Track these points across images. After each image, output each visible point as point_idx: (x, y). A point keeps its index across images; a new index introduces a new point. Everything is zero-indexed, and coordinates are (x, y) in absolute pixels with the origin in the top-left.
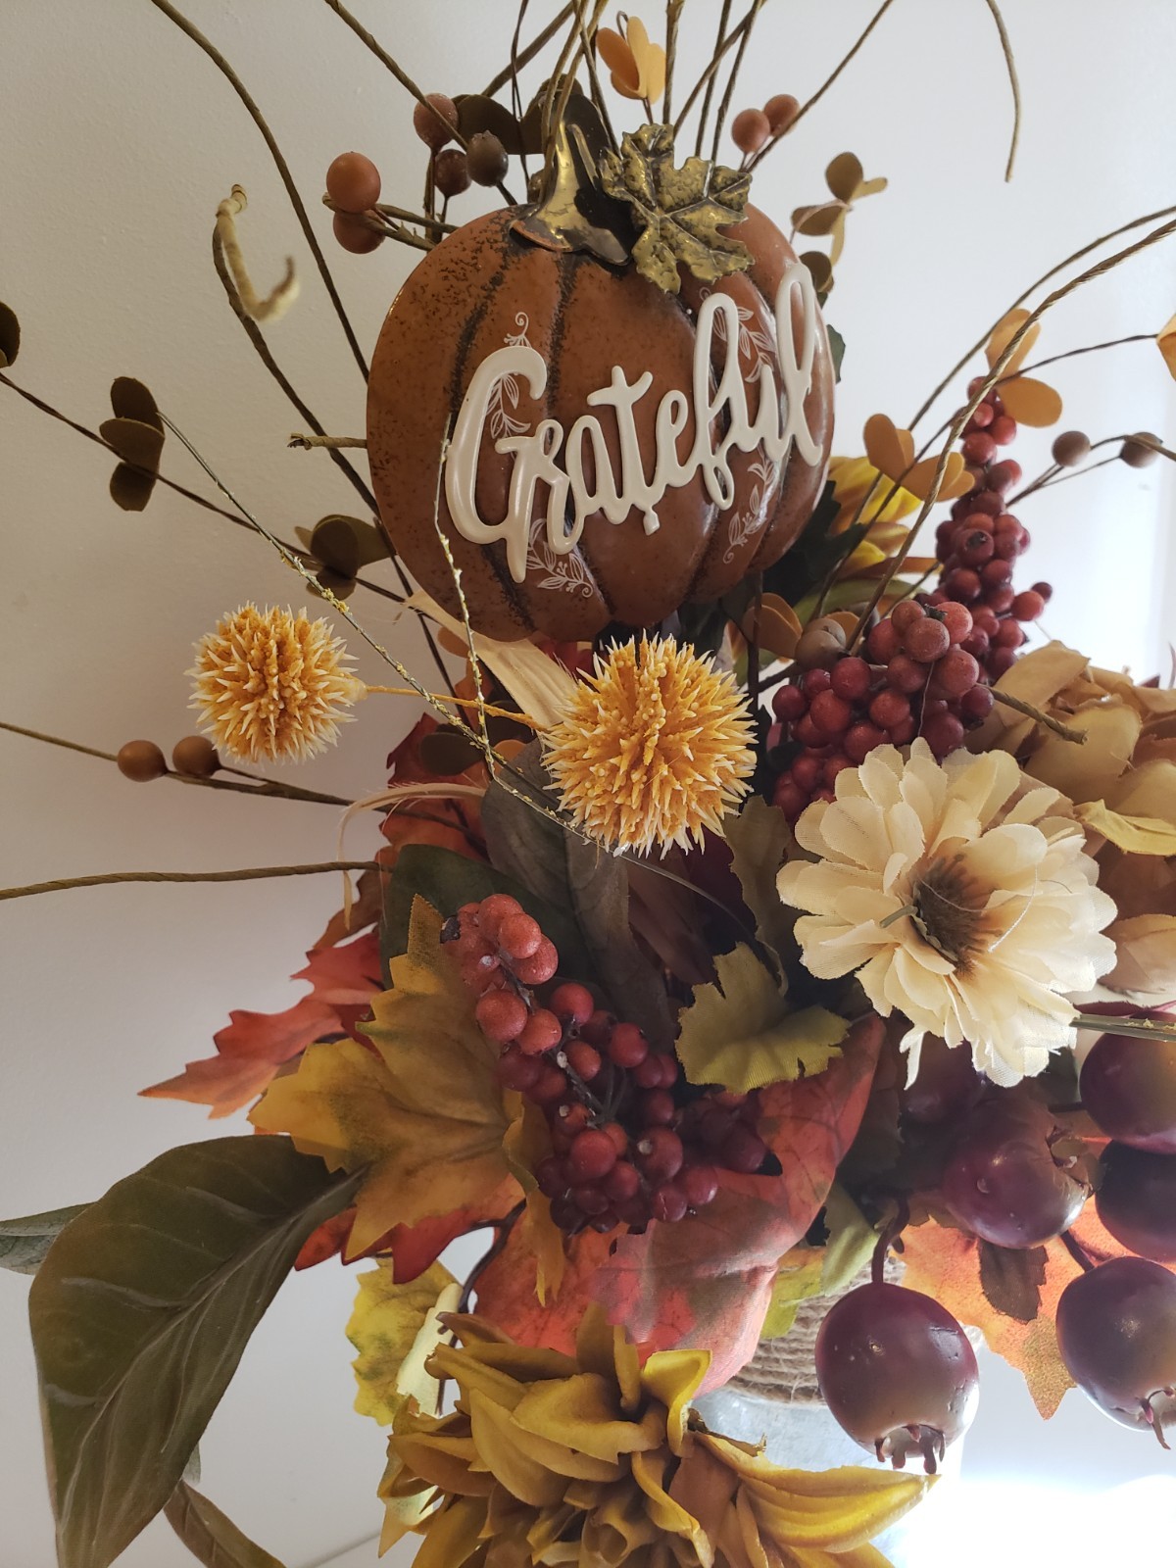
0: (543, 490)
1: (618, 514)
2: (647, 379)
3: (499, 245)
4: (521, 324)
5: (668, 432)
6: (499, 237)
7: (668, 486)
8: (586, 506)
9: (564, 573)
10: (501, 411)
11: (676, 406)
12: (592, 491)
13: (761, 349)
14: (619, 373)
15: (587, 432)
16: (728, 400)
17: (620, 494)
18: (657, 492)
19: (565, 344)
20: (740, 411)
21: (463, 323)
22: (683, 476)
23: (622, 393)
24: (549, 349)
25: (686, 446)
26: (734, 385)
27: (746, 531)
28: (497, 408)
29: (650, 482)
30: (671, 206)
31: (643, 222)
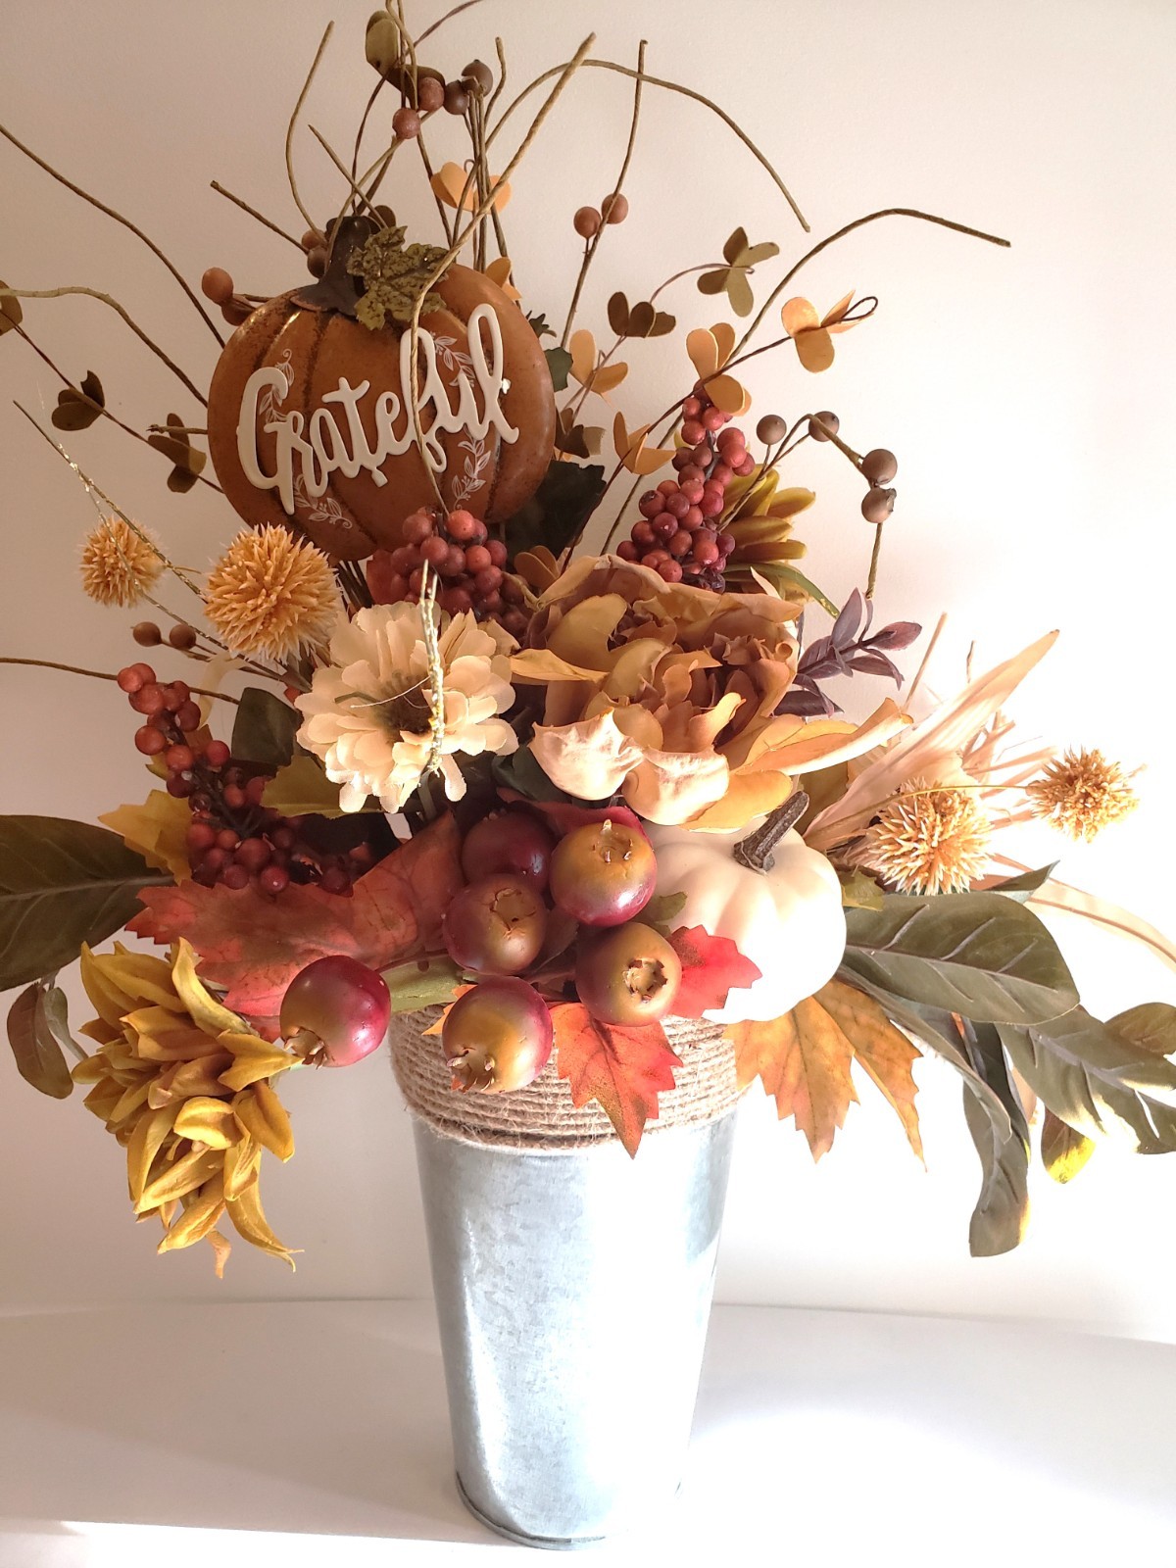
0: (296, 455)
1: (351, 471)
2: (366, 385)
3: (281, 311)
4: (287, 356)
5: (384, 420)
6: (283, 306)
7: (388, 454)
8: (327, 466)
9: (325, 510)
10: (272, 408)
11: (389, 402)
12: (331, 456)
13: (462, 364)
14: (344, 382)
15: (323, 420)
16: (432, 397)
17: (351, 459)
18: (380, 457)
19: (316, 366)
20: (443, 404)
21: (255, 358)
22: (401, 448)
23: (347, 394)
24: (305, 370)
25: (400, 428)
26: (435, 386)
27: (467, 489)
28: (270, 406)
29: (373, 450)
30: (391, 277)
31: (367, 288)
